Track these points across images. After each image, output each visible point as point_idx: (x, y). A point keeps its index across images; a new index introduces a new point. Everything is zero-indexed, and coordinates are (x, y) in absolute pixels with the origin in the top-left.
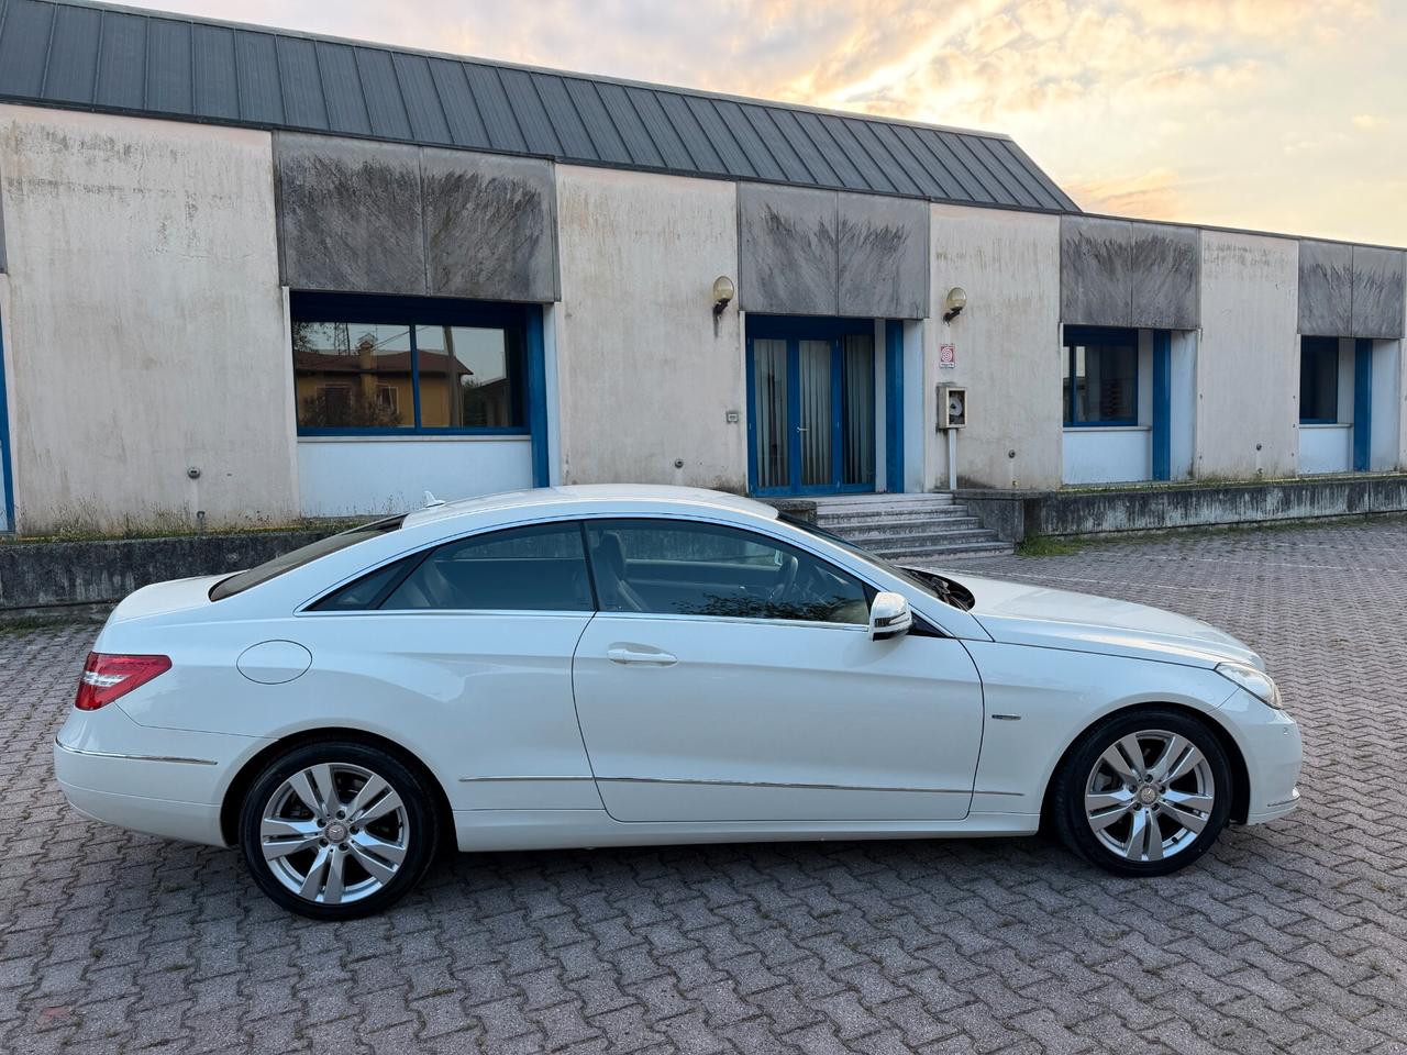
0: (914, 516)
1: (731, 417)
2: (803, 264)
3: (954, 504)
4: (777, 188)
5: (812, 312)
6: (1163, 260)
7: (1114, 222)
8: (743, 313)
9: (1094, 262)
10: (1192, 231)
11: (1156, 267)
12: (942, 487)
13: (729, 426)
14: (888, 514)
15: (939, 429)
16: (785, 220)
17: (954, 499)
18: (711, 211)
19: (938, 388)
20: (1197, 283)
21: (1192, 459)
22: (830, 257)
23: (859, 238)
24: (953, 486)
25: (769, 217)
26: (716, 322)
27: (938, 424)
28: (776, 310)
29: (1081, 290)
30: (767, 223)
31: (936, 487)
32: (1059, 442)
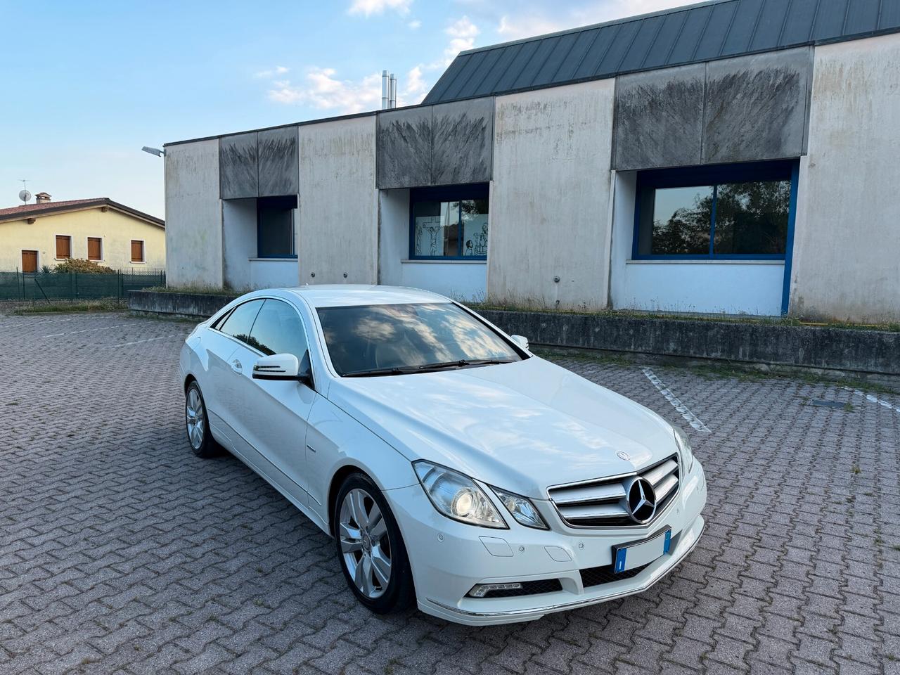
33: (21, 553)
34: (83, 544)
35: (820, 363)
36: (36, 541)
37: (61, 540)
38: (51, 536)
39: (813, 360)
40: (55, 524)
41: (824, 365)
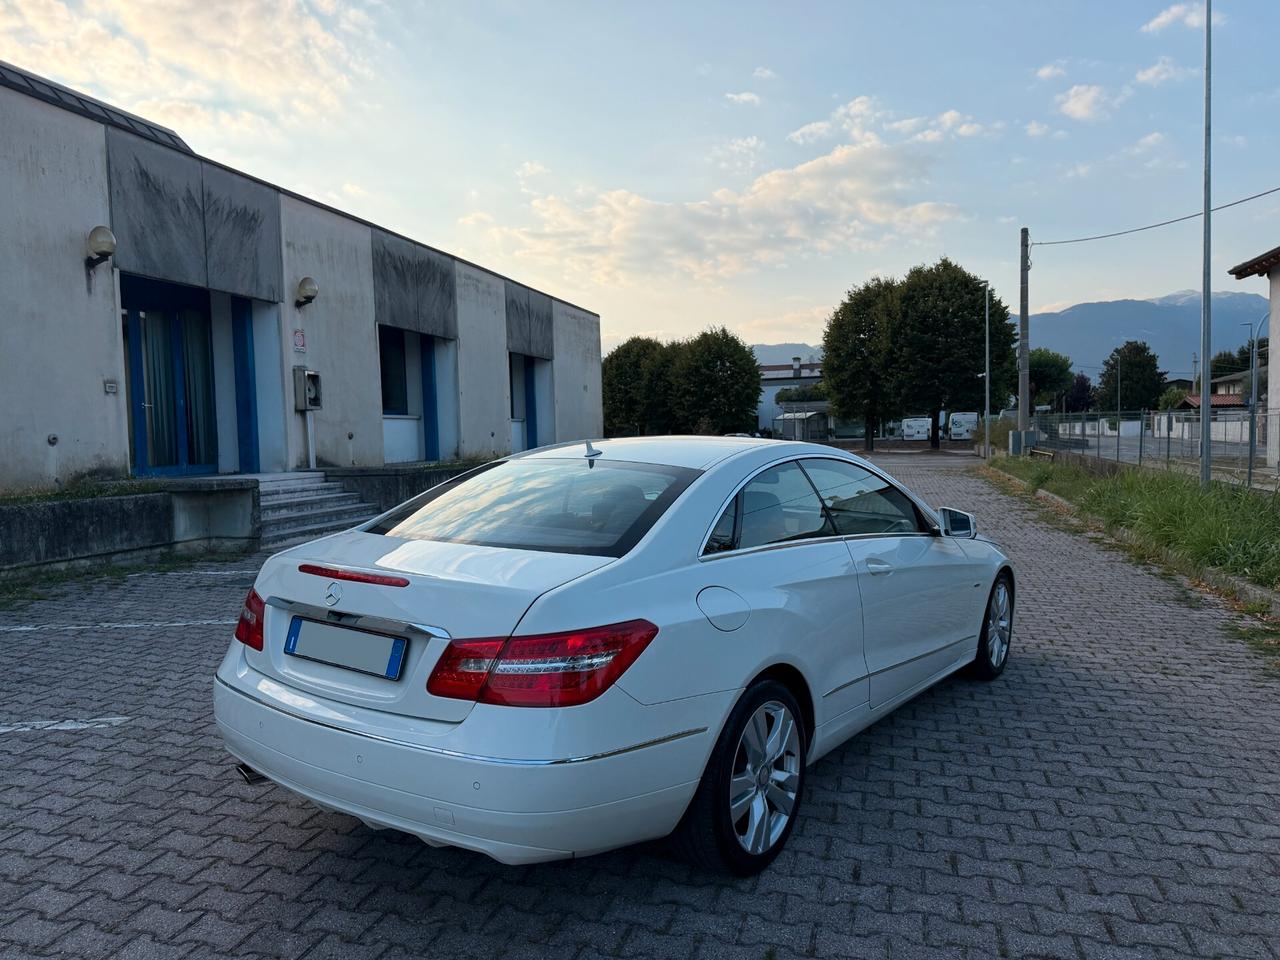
0: (305, 494)
1: (109, 387)
2: (173, 227)
3: (326, 481)
4: (145, 142)
5: (184, 281)
6: (434, 280)
7: (405, 241)
8: (117, 271)
9: (394, 273)
10: (449, 260)
11: (430, 285)
12: (303, 466)
13: (108, 397)
14: (285, 492)
15: (297, 411)
16: (154, 178)
17: (326, 476)
18: (78, 150)
19: (294, 370)
20: (455, 303)
21: (458, 443)
22: (199, 227)
23: (222, 212)
24: (313, 465)
25: (138, 171)
26: (89, 276)
27: (296, 406)
28: (150, 273)
29: (387, 295)
30: (136, 176)
31: (298, 467)
32: (381, 425)
33: (1237, 830)
34: (1152, 806)
35: (65, 553)
36: (1210, 838)
37: (1175, 824)
38: (1186, 837)
39: (57, 551)
40: (1170, 851)
41: (71, 555)
